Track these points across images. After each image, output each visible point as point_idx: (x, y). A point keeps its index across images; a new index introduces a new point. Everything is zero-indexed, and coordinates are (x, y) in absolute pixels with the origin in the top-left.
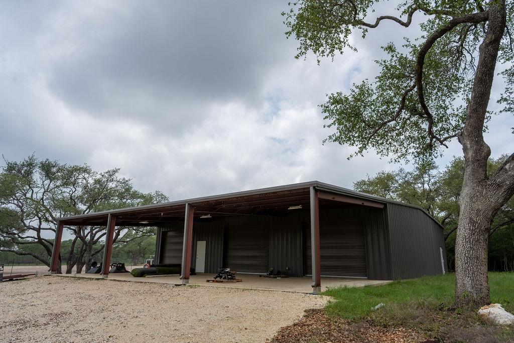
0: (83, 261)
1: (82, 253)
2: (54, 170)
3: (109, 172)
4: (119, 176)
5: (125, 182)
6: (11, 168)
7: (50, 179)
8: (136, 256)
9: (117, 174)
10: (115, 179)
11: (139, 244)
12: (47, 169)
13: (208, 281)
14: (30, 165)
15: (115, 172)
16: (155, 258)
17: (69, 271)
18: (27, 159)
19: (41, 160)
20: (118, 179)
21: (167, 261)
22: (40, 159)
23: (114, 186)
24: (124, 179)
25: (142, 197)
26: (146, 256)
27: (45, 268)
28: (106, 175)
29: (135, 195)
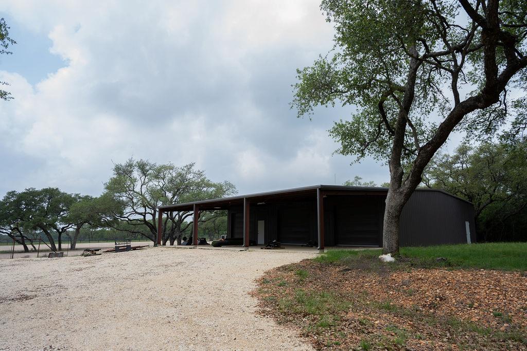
0: (174, 237)
1: (173, 230)
2: (148, 168)
3: (187, 166)
4: (195, 169)
5: (200, 174)
6: (118, 169)
7: (145, 175)
8: (212, 232)
9: (193, 167)
10: (192, 171)
11: (214, 222)
12: (142, 167)
13: (262, 248)
14: (131, 166)
15: (191, 165)
16: (227, 234)
17: (164, 244)
18: (128, 161)
19: (136, 161)
20: (194, 171)
21: (237, 236)
22: (136, 159)
23: (191, 177)
24: (199, 171)
25: (214, 186)
26: (220, 232)
27: (152, 243)
28: (185, 169)
29: (209, 185)
